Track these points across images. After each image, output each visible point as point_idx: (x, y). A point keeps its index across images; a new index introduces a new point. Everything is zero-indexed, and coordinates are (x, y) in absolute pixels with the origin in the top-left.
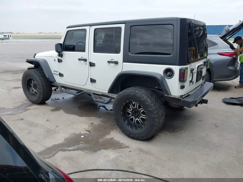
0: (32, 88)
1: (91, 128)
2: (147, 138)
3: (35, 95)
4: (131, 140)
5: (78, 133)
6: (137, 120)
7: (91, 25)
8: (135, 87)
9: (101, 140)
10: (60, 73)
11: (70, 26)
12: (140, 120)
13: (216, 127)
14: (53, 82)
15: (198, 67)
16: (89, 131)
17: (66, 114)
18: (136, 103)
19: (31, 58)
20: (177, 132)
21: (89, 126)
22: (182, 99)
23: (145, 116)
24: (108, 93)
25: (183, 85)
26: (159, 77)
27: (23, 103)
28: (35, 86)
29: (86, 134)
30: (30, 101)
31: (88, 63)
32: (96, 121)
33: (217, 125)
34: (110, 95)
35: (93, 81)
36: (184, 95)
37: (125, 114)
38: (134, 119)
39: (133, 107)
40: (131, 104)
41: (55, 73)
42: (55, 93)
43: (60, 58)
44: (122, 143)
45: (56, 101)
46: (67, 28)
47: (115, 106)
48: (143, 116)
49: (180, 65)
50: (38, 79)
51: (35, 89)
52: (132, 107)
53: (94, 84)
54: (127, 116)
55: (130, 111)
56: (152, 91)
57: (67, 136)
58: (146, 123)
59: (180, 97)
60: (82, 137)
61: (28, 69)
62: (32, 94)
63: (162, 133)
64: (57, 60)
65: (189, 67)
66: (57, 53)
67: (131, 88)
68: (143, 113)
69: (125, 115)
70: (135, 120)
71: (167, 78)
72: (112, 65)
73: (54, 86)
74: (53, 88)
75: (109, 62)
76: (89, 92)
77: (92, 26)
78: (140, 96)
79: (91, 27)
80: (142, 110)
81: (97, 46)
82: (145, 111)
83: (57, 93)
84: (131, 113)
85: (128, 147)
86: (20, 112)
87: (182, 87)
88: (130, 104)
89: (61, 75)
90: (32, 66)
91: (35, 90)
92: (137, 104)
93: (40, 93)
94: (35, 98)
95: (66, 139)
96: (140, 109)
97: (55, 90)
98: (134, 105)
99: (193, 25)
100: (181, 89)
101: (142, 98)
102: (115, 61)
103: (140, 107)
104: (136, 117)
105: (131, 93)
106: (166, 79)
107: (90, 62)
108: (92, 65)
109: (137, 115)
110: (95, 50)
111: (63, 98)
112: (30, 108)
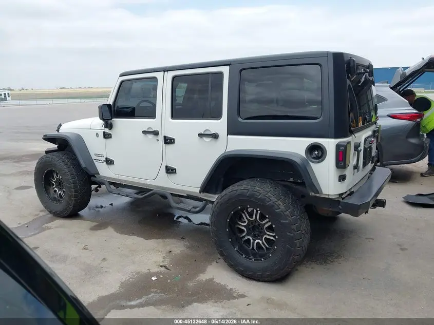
0: (54, 188)
1: (169, 260)
2: (280, 277)
3: (59, 200)
4: (249, 282)
5: (144, 270)
6: (258, 243)
7: (165, 70)
8: (252, 181)
9: (190, 284)
10: (106, 158)
11: (125, 73)
12: (263, 243)
13: (402, 249)
14: (94, 176)
15: (366, 140)
16: (165, 267)
17: (118, 235)
18: (255, 210)
19: (53, 133)
20: (332, 262)
21: (164, 258)
22: (341, 200)
23: (274, 234)
24: (200, 193)
25: (344, 174)
26: (298, 160)
27: (36, 217)
28: (60, 184)
29: (161, 273)
30: (50, 212)
31: (161, 138)
32: (177, 247)
33: (402, 247)
34: (204, 196)
35: (170, 171)
36: (346, 192)
37: (235, 232)
38: (252, 241)
39: (249, 218)
40: (246, 213)
41: (98, 158)
42: (95, 195)
43: (107, 130)
44: (231, 289)
45: (97, 209)
46: (121, 76)
47: (215, 216)
48: (270, 235)
49: (336, 137)
50: (66, 170)
51: (60, 189)
52: (247, 218)
53: (172, 176)
54: (239, 234)
55: (243, 226)
56: (284, 186)
57: (124, 278)
58: (276, 247)
59: (338, 196)
60: (154, 278)
61: (47, 152)
62: (55, 199)
63: (304, 265)
64: (101, 135)
65: (353, 140)
66: (101, 122)
67: (245, 182)
68: (270, 229)
69: (235, 234)
70: (253, 243)
71: (313, 162)
72: (206, 140)
73: (95, 183)
74: (93, 187)
75: (201, 135)
76: (162, 191)
77: (167, 71)
78: (264, 197)
79: (166, 73)
80: (266, 223)
81: (176, 107)
82: (274, 226)
83: (100, 196)
84: (245, 229)
85: (243, 296)
86: (30, 234)
87: (342, 178)
88: (244, 213)
89: (109, 162)
90: (54, 146)
91: (59, 191)
92: (257, 211)
93: (70, 197)
94: (59, 207)
95: (123, 285)
96: (264, 222)
97: (97, 190)
98: (251, 215)
99: (355, 64)
100: (340, 181)
101: (268, 200)
102: (212, 133)
103: (263, 217)
104: (255, 237)
105: (246, 191)
106: (312, 164)
107: (165, 137)
108: (168, 141)
109: (256, 233)
110: (174, 115)
111: (112, 204)
112: (49, 225)
